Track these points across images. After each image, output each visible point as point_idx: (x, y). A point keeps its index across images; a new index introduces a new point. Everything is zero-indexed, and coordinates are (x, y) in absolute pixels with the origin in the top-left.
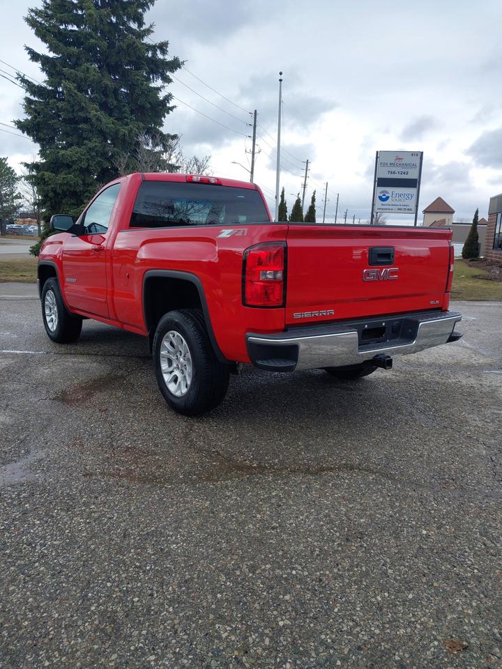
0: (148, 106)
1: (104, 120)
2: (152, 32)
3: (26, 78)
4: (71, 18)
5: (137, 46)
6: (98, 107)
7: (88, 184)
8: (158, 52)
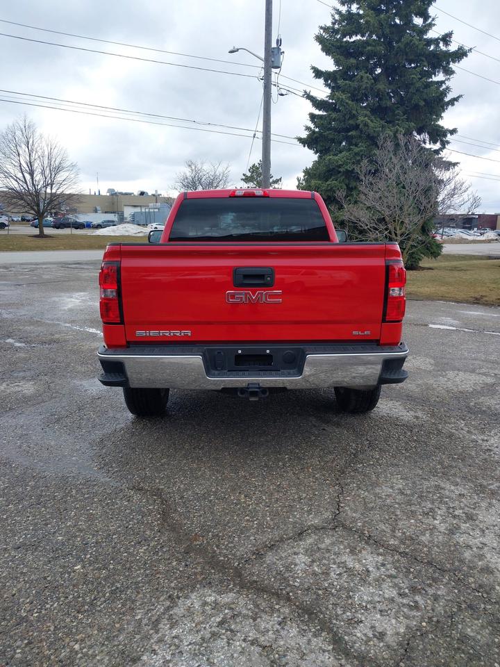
0: (422, 103)
1: (371, 124)
2: (434, 25)
3: (311, 94)
4: (353, 29)
5: (414, 44)
6: (368, 113)
7: (352, 188)
8: (441, 44)
